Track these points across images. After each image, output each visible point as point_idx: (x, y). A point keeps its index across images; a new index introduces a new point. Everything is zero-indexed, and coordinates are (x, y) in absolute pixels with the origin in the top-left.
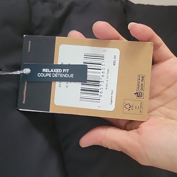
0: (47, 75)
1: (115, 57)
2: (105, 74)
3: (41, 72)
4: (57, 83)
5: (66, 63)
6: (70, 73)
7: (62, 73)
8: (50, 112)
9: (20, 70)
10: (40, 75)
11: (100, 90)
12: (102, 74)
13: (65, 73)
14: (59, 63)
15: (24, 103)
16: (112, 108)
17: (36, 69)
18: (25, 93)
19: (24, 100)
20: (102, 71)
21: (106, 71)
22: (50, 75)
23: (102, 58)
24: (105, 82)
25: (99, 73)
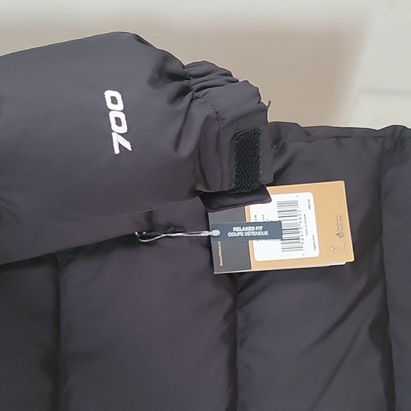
0: (238, 234)
1: (309, 201)
2: (303, 220)
3: (232, 231)
4: (255, 242)
5: (260, 220)
6: (263, 230)
7: (255, 230)
8: (252, 270)
9: (208, 230)
10: (230, 234)
11: (301, 238)
12: (299, 221)
13: (258, 231)
14: (253, 221)
15: (221, 265)
16: (316, 253)
17: (226, 229)
18: (220, 255)
19: (221, 262)
20: (298, 217)
21: (303, 217)
22: (242, 234)
23: (296, 203)
24: (304, 228)
25: (297, 220)
